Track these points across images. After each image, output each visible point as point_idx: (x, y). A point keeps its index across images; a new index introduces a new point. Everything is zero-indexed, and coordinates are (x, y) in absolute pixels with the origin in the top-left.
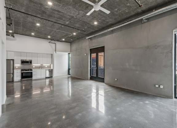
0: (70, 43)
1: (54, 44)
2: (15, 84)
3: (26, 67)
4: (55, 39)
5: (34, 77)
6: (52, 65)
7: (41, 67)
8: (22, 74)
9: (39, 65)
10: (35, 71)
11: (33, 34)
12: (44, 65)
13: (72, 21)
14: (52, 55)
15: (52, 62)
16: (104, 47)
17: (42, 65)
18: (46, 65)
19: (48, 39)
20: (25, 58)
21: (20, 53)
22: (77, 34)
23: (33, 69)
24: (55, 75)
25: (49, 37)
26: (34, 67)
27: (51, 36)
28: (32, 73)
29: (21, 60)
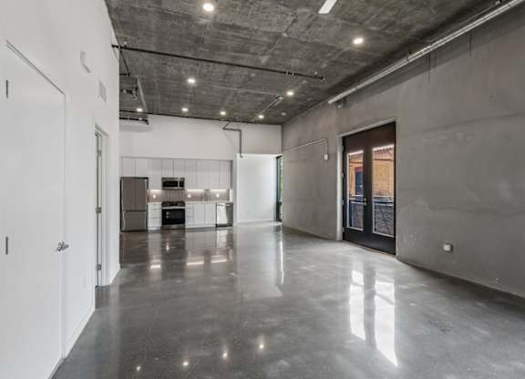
0: (279, 127)
1: (237, 133)
2: (150, 236)
3: (173, 195)
4: (239, 117)
5: (189, 224)
6: (231, 191)
7: (205, 197)
8: (164, 212)
9: (200, 191)
10: (191, 206)
11: (185, 110)
12: (213, 191)
13: (277, 52)
14: (231, 162)
15: (232, 183)
16: (393, 125)
17: (207, 190)
18: (217, 191)
19: (220, 119)
20: (170, 174)
21: (159, 162)
22: (296, 93)
23: (186, 203)
24: (238, 221)
25: (223, 113)
26: (189, 196)
27: (226, 109)
28: (183, 211)
29: (163, 179)
